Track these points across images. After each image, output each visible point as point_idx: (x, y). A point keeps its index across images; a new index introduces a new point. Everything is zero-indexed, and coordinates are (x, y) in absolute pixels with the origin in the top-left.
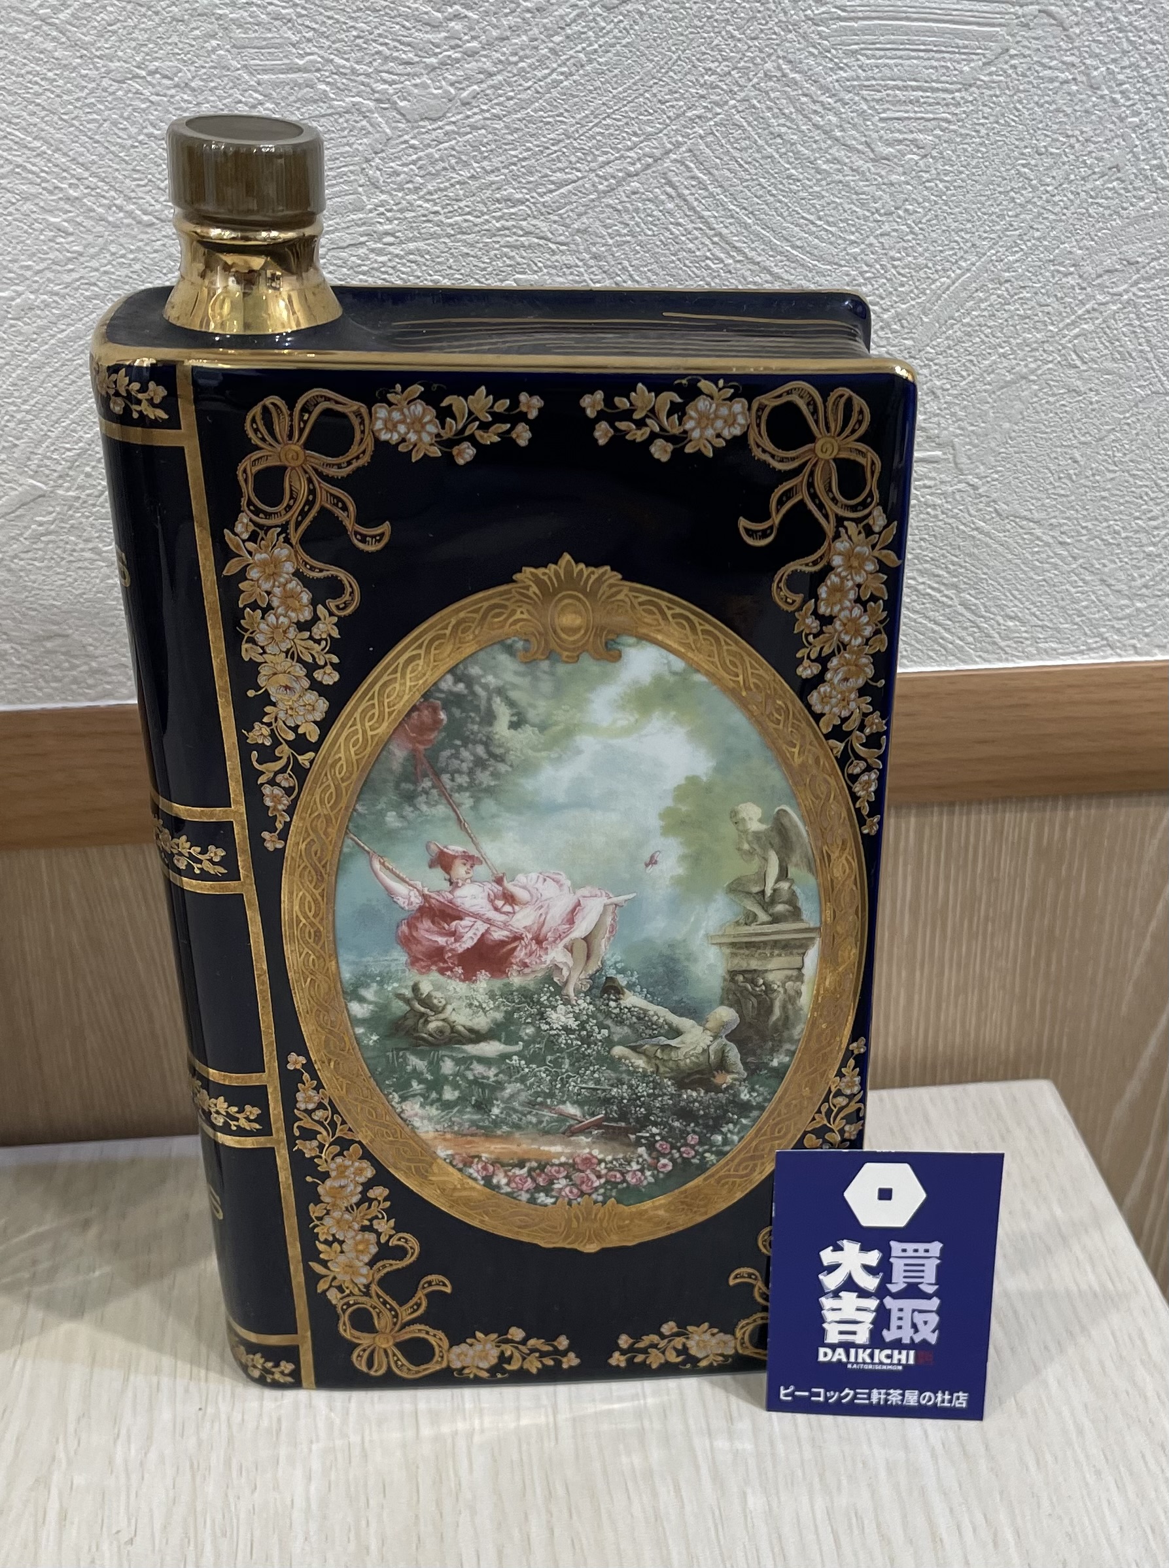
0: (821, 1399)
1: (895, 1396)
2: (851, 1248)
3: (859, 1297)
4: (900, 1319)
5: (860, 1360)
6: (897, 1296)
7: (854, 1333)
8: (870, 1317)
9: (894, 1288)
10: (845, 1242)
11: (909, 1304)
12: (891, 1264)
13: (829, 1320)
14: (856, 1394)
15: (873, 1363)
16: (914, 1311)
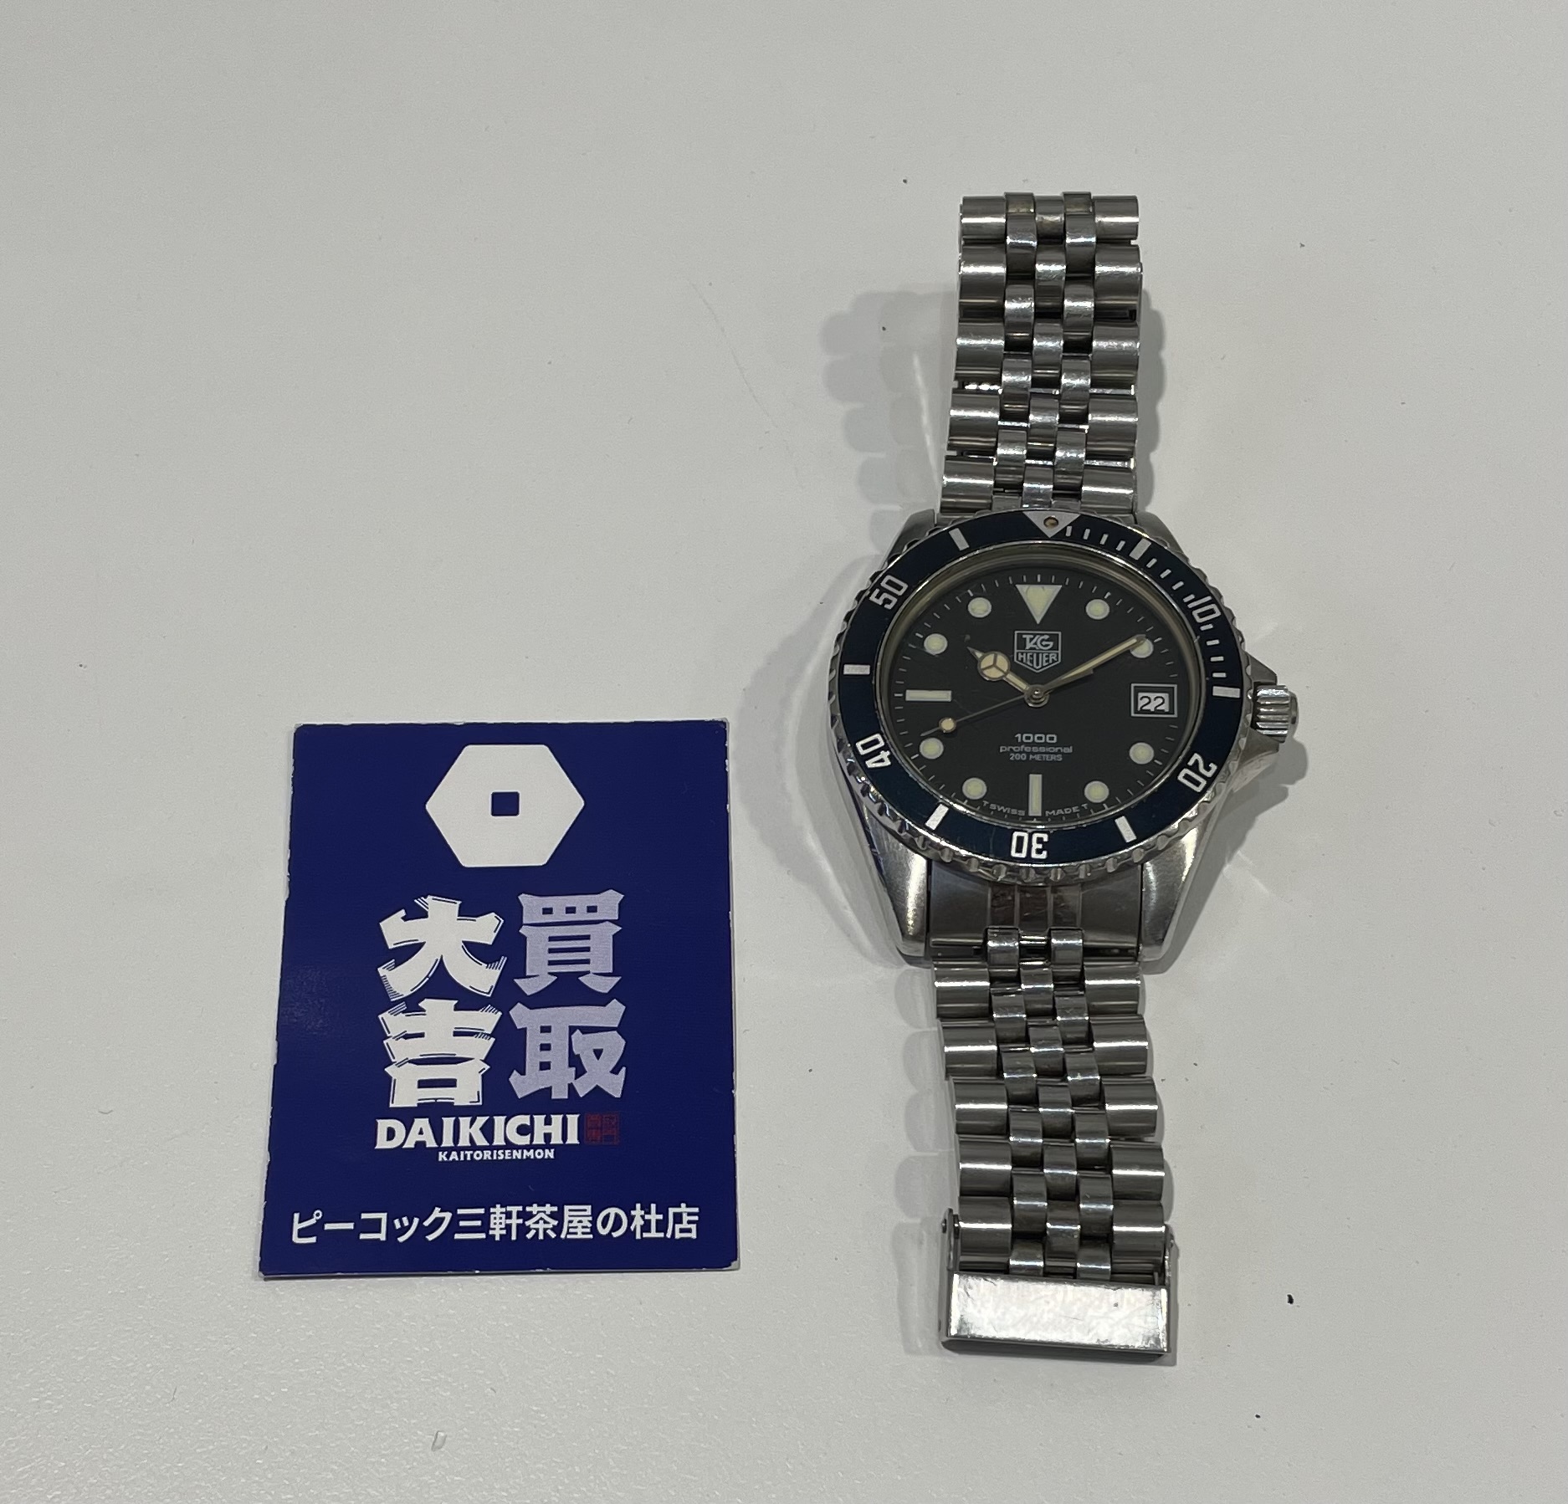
0: (382, 1236)
1: (541, 1221)
2: (442, 911)
3: (457, 1008)
4: (545, 1047)
5: (464, 1141)
6: (535, 1002)
7: (451, 1083)
8: (484, 1046)
9: (529, 987)
10: (430, 897)
11: (563, 1017)
12: (524, 938)
13: (398, 1059)
14: (456, 1219)
15: (491, 1148)
16: (572, 1030)
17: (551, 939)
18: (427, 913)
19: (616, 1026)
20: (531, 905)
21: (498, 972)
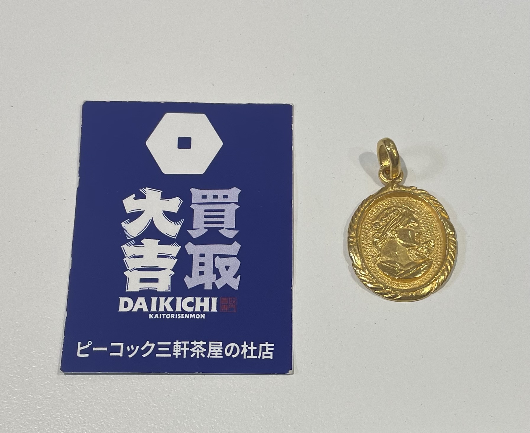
17: (206, 211)
18: (146, 196)
19: (236, 254)
20: (196, 194)
21: (179, 227)
